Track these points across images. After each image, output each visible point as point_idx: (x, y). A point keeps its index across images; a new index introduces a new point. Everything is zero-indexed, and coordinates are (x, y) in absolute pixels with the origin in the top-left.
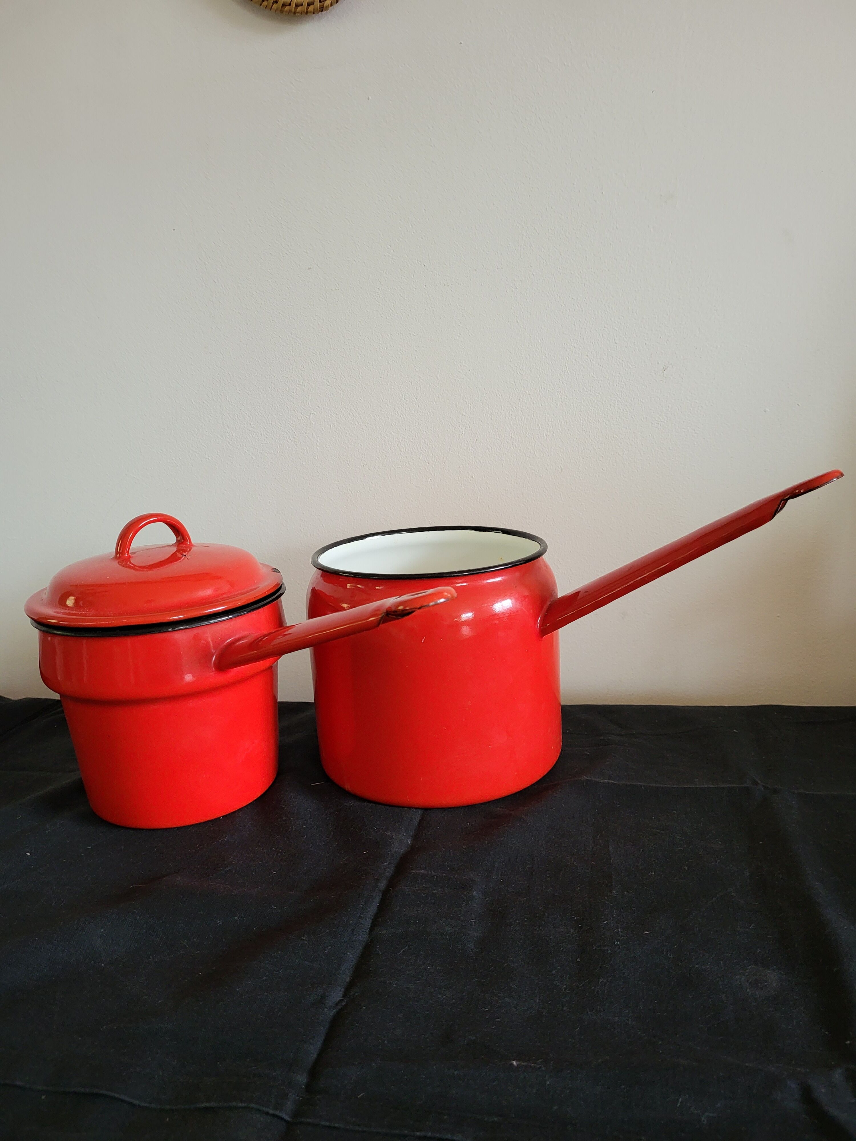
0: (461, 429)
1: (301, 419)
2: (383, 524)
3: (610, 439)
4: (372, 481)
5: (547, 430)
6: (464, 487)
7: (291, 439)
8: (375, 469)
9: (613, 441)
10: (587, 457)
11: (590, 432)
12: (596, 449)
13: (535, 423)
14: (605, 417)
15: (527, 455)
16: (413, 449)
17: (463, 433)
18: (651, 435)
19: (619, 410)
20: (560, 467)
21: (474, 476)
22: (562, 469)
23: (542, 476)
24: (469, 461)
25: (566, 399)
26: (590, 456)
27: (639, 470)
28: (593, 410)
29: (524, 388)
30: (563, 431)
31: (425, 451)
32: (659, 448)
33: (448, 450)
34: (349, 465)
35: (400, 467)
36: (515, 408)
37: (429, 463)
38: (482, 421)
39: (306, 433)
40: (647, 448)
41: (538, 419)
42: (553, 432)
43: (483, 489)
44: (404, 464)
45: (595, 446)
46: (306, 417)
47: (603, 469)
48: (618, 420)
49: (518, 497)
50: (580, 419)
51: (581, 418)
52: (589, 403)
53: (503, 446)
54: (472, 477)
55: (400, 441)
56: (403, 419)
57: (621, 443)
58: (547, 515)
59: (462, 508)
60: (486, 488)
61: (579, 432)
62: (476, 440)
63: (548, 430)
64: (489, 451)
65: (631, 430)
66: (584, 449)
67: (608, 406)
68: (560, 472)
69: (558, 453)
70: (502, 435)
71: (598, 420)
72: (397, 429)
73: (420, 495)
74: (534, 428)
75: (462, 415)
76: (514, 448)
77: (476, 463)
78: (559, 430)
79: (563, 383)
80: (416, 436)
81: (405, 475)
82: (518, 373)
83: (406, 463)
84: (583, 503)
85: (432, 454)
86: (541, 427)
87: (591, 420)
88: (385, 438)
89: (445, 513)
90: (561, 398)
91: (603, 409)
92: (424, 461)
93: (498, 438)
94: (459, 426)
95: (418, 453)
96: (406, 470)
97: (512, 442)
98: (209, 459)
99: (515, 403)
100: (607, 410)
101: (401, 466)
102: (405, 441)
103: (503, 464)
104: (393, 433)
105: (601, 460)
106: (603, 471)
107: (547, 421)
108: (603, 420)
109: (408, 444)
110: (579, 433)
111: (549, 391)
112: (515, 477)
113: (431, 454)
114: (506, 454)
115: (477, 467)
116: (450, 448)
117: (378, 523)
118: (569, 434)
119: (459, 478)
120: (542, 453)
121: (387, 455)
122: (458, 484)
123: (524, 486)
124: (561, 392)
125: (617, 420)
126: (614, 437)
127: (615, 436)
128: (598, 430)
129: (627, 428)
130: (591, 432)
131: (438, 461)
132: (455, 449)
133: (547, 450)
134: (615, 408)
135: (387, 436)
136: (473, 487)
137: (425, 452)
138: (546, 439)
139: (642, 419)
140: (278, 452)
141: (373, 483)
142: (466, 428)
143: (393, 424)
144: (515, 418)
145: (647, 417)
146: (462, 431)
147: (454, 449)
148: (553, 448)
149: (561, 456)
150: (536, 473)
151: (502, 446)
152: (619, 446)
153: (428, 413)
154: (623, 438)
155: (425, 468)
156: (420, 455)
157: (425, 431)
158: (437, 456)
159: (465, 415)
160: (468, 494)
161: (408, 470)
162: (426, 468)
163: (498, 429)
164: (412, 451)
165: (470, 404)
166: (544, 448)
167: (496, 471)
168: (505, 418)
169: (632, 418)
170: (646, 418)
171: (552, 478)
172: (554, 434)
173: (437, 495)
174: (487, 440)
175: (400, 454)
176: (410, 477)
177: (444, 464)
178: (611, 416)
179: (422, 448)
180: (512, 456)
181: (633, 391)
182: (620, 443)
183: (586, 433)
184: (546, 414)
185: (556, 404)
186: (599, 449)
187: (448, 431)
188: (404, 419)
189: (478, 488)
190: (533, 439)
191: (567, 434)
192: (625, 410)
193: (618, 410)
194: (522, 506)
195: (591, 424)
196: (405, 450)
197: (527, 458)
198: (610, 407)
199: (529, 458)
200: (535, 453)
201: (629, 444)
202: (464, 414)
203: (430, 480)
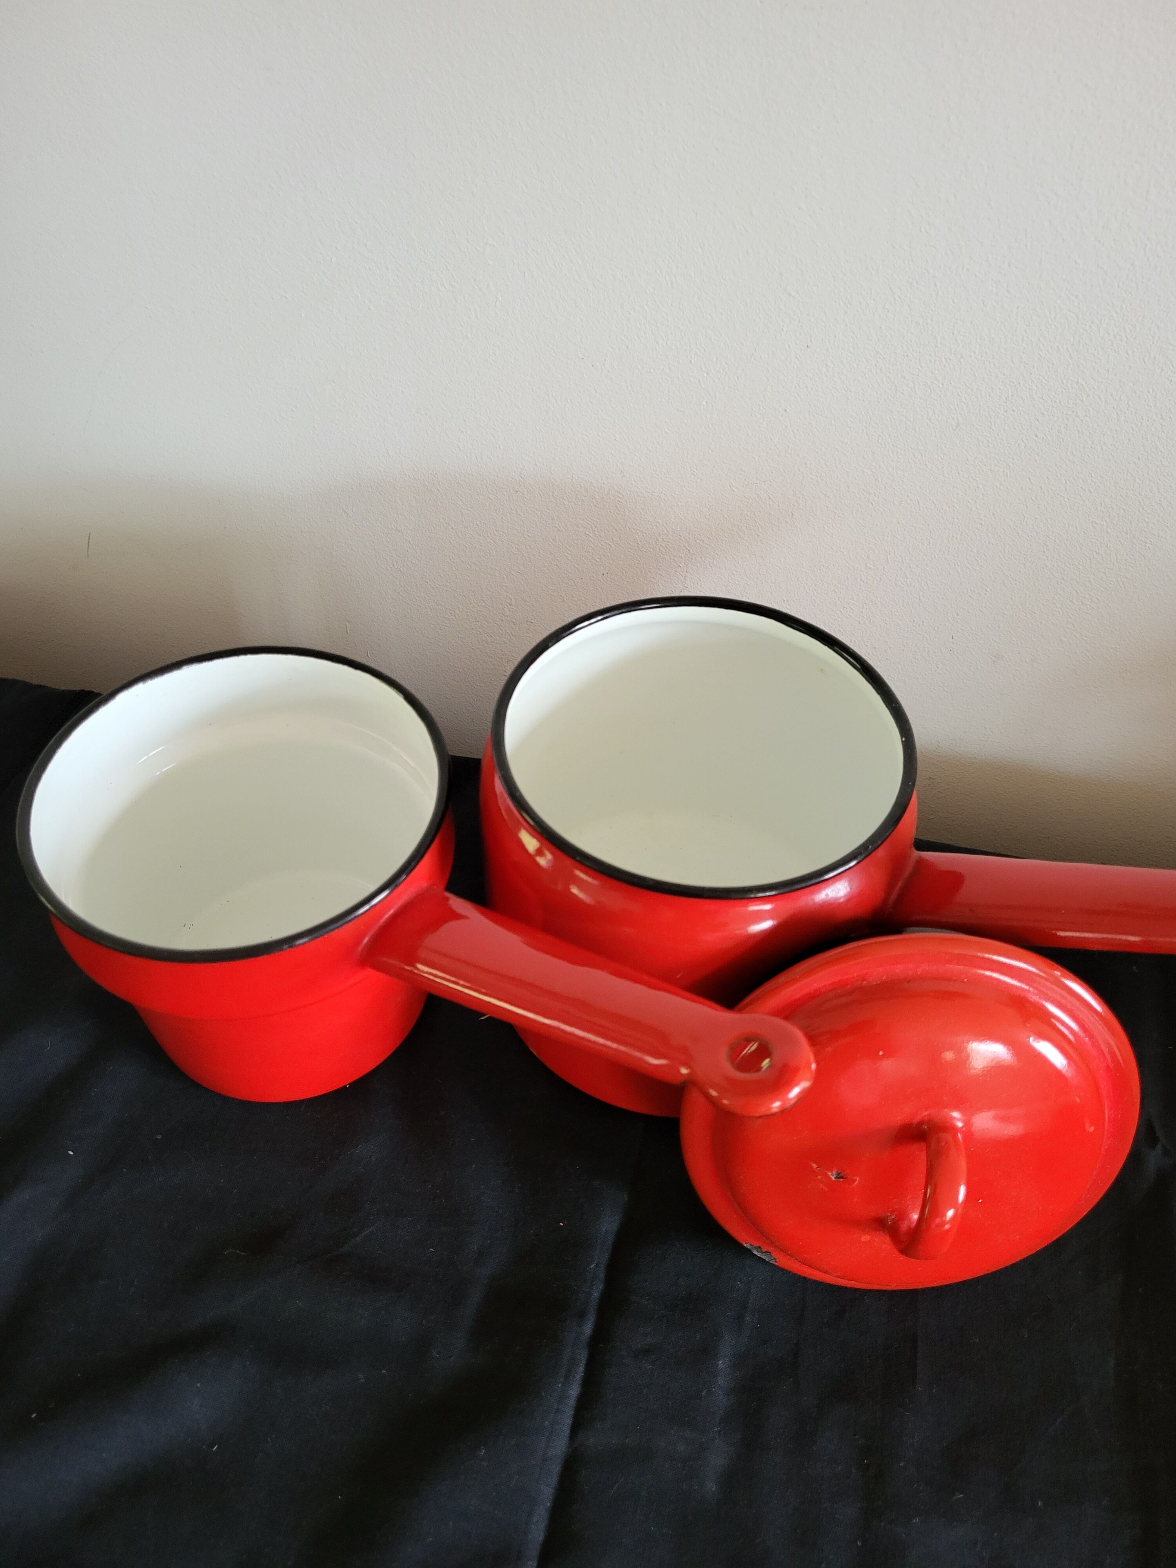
0: (782, 320)
1: (466, 250)
2: (608, 461)
3: (1069, 385)
4: (596, 388)
5: (951, 350)
6: (767, 424)
7: (445, 287)
8: (603, 368)
9: (1074, 391)
10: (1014, 411)
11: (1034, 367)
12: (1036, 399)
13: (931, 332)
14: (1073, 345)
15: (898, 389)
16: (683, 343)
17: (784, 329)
18: (1151, 390)
19: (1106, 335)
20: (957, 419)
21: (790, 410)
22: (958, 424)
23: (917, 429)
24: (785, 382)
25: (1007, 297)
26: (1020, 408)
27: (1104, 447)
28: (1053, 327)
29: (927, 262)
30: (982, 356)
31: (705, 350)
32: (1159, 416)
33: (749, 357)
34: (555, 352)
35: (652, 371)
36: (897, 298)
37: (707, 374)
38: (825, 313)
39: (475, 280)
40: (1136, 413)
41: (938, 326)
42: (962, 356)
43: (803, 434)
44: (661, 368)
45: (1036, 394)
46: (477, 249)
47: (1036, 436)
48: (1098, 353)
49: (864, 457)
50: (1023, 340)
51: (1025, 338)
52: (1050, 313)
53: (858, 365)
54: (786, 410)
55: (659, 325)
56: (669, 285)
57: (1088, 396)
58: (909, 494)
59: (757, 460)
60: (809, 434)
61: (1013, 363)
62: (807, 346)
63: (953, 352)
64: (828, 372)
65: (1116, 375)
66: (1012, 396)
67: (1086, 325)
68: (954, 428)
69: (960, 394)
70: (859, 346)
71: (1058, 348)
72: (655, 301)
73: (683, 424)
74: (927, 343)
75: (789, 295)
76: (876, 372)
77: (798, 387)
78: (975, 352)
79: (1009, 266)
80: (691, 321)
81: (659, 388)
82: (923, 230)
83: (665, 366)
84: (981, 486)
85: (717, 358)
86: (941, 344)
87: (1043, 345)
88: (630, 314)
89: (723, 461)
90: (997, 294)
91: (1074, 328)
92: (699, 369)
93: (851, 349)
94: (780, 316)
95: (690, 352)
96: (662, 379)
97: (877, 361)
98: (286, 297)
99: (901, 290)
100: (1082, 331)
101: (654, 369)
102: (668, 326)
103: (850, 398)
104: (645, 307)
105: (1039, 419)
106: (1036, 439)
107: (955, 333)
108: (1067, 348)
109: (674, 333)
110: (1012, 365)
111: (976, 275)
112: (866, 423)
113: (715, 359)
114: (859, 381)
115: (798, 395)
116: (753, 354)
117: (599, 459)
118: (992, 365)
119: (761, 409)
120: (929, 390)
121: (630, 346)
122: (757, 417)
123: (880, 441)
124: (999, 282)
125: (1096, 353)
126: (1077, 383)
127: (1080, 381)
128: (1051, 366)
129: (1111, 370)
130: (1036, 366)
131: (726, 373)
132: (763, 356)
133: (941, 385)
134: (1099, 330)
135: (634, 312)
136: (784, 427)
137: (703, 352)
138: (945, 366)
139: (1146, 360)
140: (419, 306)
141: (598, 391)
142: (793, 322)
143: (647, 291)
144: (893, 316)
145: (1157, 357)
146: (783, 326)
147: (761, 357)
148: (953, 384)
149: (963, 399)
150: (909, 423)
151: (855, 366)
152: (1082, 401)
153: (722, 280)
154: (1096, 388)
155: (699, 380)
156: (693, 356)
157: (710, 315)
158: (726, 363)
159: (793, 297)
160: (772, 437)
161: (666, 379)
162: (701, 380)
163: (854, 333)
164: (679, 348)
165: (810, 278)
166: (936, 382)
167: (833, 407)
168: (874, 314)
169: (1128, 353)
170: (1155, 358)
171: (935, 437)
172: (962, 360)
173: (715, 430)
174: (828, 350)
175: (656, 348)
176: (669, 392)
177: (736, 379)
178: (1086, 344)
179: (698, 344)
180: (870, 386)
181: (1148, 302)
182: (1085, 396)
183: (1025, 367)
184: (957, 319)
185: (983, 303)
186: (1041, 400)
187: (755, 320)
188: (672, 283)
189: (793, 431)
190: (918, 362)
191: (988, 363)
192: (1117, 337)
193: (1104, 335)
194: (867, 473)
195: (1040, 353)
196: (667, 343)
197: (898, 394)
198: (1090, 326)
199: (901, 395)
200: (914, 388)
201: (1103, 399)
202: (793, 293)
203: (704, 403)
